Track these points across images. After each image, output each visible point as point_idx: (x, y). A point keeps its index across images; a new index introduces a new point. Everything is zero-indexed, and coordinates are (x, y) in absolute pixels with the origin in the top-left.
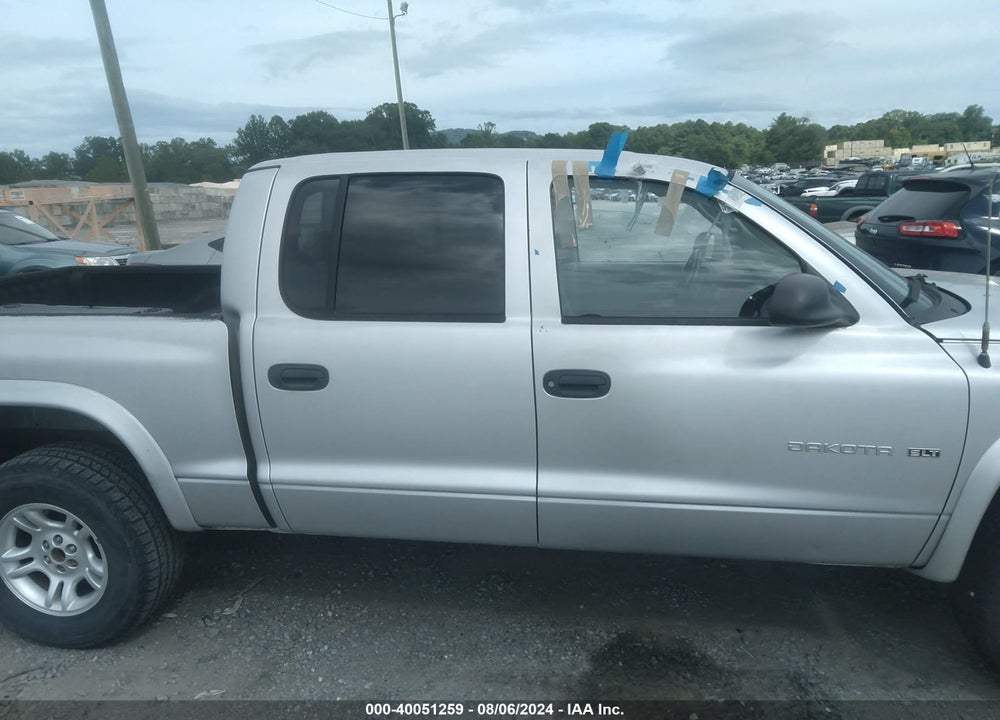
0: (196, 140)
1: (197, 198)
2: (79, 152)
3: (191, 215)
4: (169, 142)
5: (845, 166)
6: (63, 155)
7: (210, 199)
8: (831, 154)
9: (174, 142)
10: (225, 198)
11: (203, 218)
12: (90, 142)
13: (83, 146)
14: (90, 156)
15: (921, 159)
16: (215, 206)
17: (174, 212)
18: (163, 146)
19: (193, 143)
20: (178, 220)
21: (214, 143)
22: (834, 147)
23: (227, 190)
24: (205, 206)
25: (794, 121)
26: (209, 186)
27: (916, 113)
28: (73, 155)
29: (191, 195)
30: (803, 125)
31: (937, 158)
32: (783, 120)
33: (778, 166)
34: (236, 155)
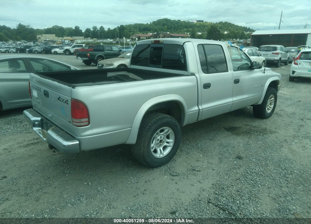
5: (46, 42)
8: (39, 38)
15: (67, 41)
22: (40, 36)
25: (25, 26)
27: (62, 27)
30: (28, 28)
31: (72, 41)
32: (20, 26)
33: (23, 41)
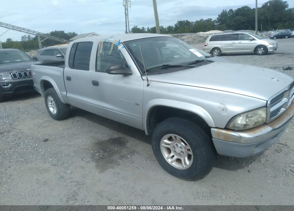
0: (207, 19)
1: (197, 37)
2: (176, 25)
3: (195, 42)
4: (199, 20)
6: (172, 26)
7: (201, 37)
9: (200, 20)
10: (205, 36)
11: (198, 43)
12: (179, 22)
13: (177, 24)
14: (178, 26)
16: (202, 39)
17: (190, 41)
18: (197, 22)
19: (206, 20)
20: (191, 43)
21: (212, 20)
23: (206, 34)
24: (199, 39)
26: (201, 33)
28: (174, 26)
29: (195, 36)
34: (217, 23)
